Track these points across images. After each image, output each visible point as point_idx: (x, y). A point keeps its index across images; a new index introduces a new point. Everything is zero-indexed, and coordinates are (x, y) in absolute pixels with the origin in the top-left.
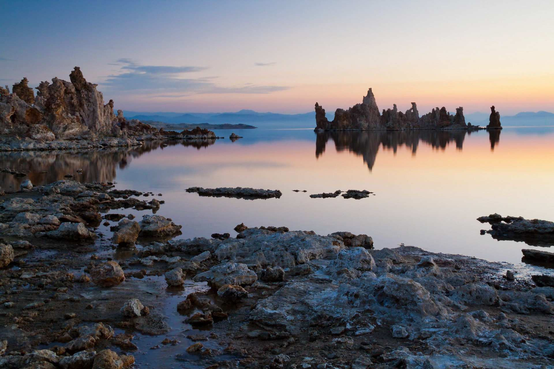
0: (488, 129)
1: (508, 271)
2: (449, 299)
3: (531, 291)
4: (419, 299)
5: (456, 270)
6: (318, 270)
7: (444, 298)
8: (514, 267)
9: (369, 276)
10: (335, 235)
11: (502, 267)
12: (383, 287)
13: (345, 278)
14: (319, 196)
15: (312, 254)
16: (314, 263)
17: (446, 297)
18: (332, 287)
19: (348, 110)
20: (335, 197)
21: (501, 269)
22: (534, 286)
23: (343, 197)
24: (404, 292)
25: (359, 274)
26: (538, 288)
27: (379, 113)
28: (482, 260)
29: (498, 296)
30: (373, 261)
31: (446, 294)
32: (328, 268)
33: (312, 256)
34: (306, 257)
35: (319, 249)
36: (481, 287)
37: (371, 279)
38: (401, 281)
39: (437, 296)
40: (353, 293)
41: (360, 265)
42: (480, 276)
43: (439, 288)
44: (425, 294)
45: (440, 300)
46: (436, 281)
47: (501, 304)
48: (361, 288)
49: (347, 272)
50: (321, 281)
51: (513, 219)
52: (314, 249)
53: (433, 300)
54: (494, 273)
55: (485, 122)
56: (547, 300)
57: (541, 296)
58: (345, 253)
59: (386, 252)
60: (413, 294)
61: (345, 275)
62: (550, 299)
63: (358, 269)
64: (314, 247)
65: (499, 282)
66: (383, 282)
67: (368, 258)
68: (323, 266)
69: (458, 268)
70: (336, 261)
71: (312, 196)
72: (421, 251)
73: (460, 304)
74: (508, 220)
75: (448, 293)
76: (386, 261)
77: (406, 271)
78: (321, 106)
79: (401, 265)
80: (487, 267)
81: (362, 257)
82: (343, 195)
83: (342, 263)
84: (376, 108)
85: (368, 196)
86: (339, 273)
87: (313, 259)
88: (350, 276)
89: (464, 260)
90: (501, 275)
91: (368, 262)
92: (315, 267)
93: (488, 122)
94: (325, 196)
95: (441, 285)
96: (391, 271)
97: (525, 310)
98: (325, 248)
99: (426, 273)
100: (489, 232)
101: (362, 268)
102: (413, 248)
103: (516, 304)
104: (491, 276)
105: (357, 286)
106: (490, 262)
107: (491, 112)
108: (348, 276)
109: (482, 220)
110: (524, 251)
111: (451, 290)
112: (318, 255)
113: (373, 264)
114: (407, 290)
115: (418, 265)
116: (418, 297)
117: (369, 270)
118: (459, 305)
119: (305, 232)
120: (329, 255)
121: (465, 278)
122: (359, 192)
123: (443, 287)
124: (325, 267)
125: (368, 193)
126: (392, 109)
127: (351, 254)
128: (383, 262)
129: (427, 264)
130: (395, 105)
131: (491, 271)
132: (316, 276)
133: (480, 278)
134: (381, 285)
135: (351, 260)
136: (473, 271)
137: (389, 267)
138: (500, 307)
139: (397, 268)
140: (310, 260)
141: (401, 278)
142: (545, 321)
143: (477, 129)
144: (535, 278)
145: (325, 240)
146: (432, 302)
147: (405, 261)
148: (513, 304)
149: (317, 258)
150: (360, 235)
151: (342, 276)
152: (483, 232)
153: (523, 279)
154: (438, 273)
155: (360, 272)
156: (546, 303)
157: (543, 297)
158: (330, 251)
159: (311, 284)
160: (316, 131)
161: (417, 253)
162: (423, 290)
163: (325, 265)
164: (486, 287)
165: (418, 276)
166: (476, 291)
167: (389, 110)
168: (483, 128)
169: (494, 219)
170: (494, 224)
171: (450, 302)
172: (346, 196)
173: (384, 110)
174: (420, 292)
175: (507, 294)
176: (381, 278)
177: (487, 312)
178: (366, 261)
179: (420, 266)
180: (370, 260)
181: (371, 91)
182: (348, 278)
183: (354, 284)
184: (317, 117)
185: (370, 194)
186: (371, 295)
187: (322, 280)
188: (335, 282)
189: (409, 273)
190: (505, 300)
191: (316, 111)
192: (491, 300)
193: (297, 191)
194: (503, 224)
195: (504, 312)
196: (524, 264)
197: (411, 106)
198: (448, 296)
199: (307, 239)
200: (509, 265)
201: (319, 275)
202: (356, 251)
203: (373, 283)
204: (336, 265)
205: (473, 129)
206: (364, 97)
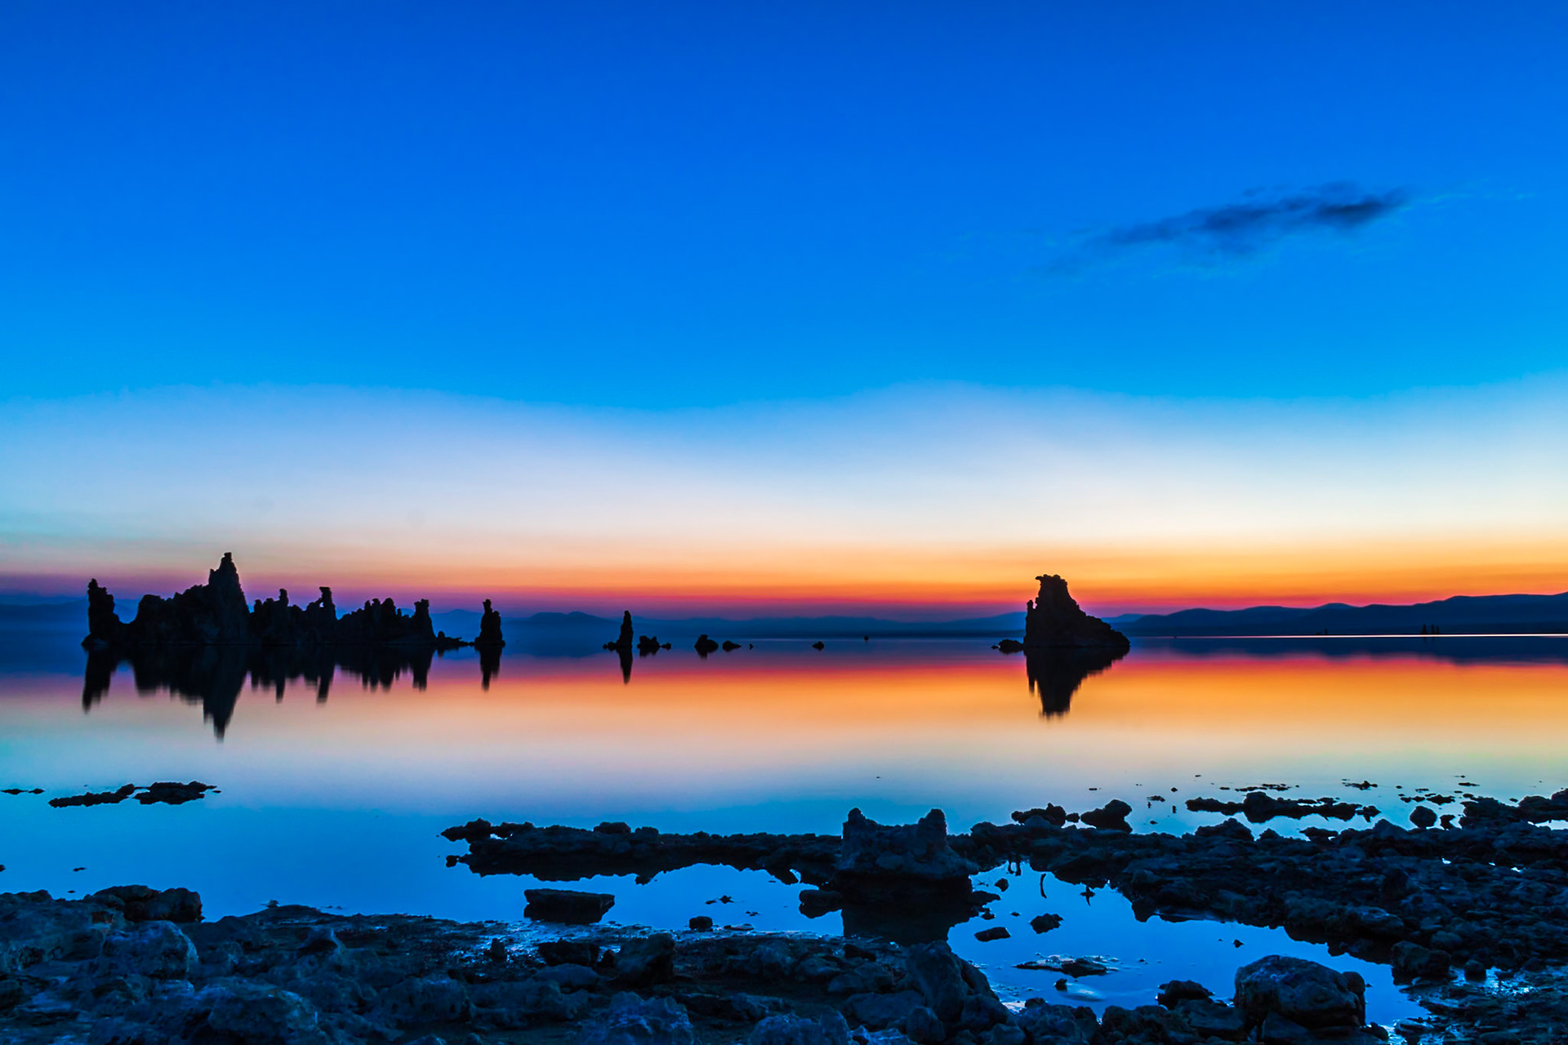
0: (478, 644)
1: (495, 940)
2: (363, 1020)
3: (535, 978)
4: (291, 1031)
5: (387, 951)
6: (43, 989)
7: (353, 1019)
8: (508, 929)
9: (175, 990)
10: (103, 896)
11: (484, 933)
12: (207, 1013)
13: (116, 1003)
14: (75, 801)
15: (33, 950)
16: (35, 972)
17: (356, 1016)
18: (75, 1030)
19: (172, 597)
20: (117, 802)
21: (481, 936)
22: (542, 966)
23: (138, 801)
24: (258, 1020)
25: (153, 986)
26: (548, 969)
27: (246, 608)
28: (445, 922)
29: (467, 997)
30: (192, 951)
31: (357, 1009)
32: (72, 983)
33: (31, 956)
34: (14, 961)
35: (52, 937)
36: (432, 983)
37: (179, 997)
38: (252, 993)
39: (336, 1017)
40: (129, 1038)
41: (158, 965)
42: (438, 957)
43: (343, 996)
44: (306, 1016)
45: (342, 1025)
46: (337, 981)
47: (473, 1015)
48: (153, 1023)
49: (121, 986)
50: (48, 1020)
51: (512, 828)
52: (38, 937)
53: (326, 1028)
54: (467, 946)
55: (471, 631)
56: (562, 992)
57: (551, 986)
58: (122, 938)
59: (229, 925)
60: (277, 1020)
61: (117, 995)
62: (567, 989)
63: (152, 976)
64: (39, 932)
65: (476, 966)
66: (209, 1000)
67: (179, 946)
68: (59, 978)
69: (392, 946)
70: (95, 961)
71: (55, 803)
72: (313, 912)
73: (388, 1026)
74: (503, 830)
75: (363, 1007)
76: (226, 947)
77: (273, 965)
78: (105, 589)
79: (263, 952)
80: (454, 936)
81: (166, 945)
82: (138, 797)
83: (111, 966)
84: (240, 596)
85: (202, 796)
86: (99, 992)
87: (32, 963)
88: (130, 996)
89: (407, 926)
90: (481, 950)
91: (180, 955)
92: (38, 984)
93: (478, 632)
94: (90, 800)
95: (349, 989)
96: (237, 970)
97: (520, 1020)
98: (71, 932)
99: (317, 965)
100: (463, 860)
101: (163, 971)
102: (297, 910)
103: (503, 1010)
104: (462, 955)
105: (142, 1020)
106: (462, 923)
107: (483, 612)
108: (123, 996)
109: (452, 834)
110: (528, 894)
111: (370, 999)
112: (48, 950)
113: (192, 959)
114: (263, 1015)
115: (301, 949)
116: (290, 1025)
117: (180, 974)
118: (385, 1030)
119: (21, 895)
120: (81, 947)
121: (402, 967)
122: (179, 786)
123: (354, 993)
124: (63, 979)
125: (203, 788)
126: (276, 599)
127: (138, 941)
128: (218, 950)
129: (322, 946)
130: (283, 593)
131: (462, 943)
132: (34, 1007)
133: (437, 963)
134: (203, 1009)
135: (134, 954)
136: (423, 947)
137: (232, 962)
138: (470, 1023)
139: (251, 961)
140: (25, 966)
141: (252, 987)
142: (556, 1037)
143: (456, 644)
144: (544, 949)
145: (69, 911)
146: (323, 1033)
147: (275, 941)
148: (497, 1010)
149: (46, 958)
150: (170, 891)
151: (109, 996)
152: (451, 861)
153: (523, 953)
154: (345, 963)
155: (157, 981)
156: (561, 1000)
157: (555, 986)
158: (83, 938)
159: (17, 1031)
160: (87, 644)
161: (305, 920)
162: (302, 1008)
163: (64, 974)
164: (444, 982)
165: (299, 975)
166: (423, 993)
167: (270, 601)
168: (469, 642)
169: (475, 831)
170: (475, 842)
171: (365, 1027)
172: (145, 799)
173: (258, 602)
174: (296, 1013)
175: (487, 991)
176: (206, 991)
177: (442, 1037)
178: (175, 954)
179: (304, 951)
180: (186, 949)
181: (230, 559)
182: (123, 1000)
183: (134, 1016)
184: (92, 612)
185: (207, 790)
186: (176, 1037)
187: (51, 1015)
188: (85, 1016)
189: (278, 971)
190: (480, 1005)
191: (90, 599)
192: (453, 1009)
193: (15, 792)
194: (494, 839)
195: (477, 1031)
196: (528, 921)
197: (320, 595)
198: (360, 1013)
199: (23, 914)
200: (500, 927)
201: (43, 1002)
202: (151, 933)
203: (182, 1008)
204: (94, 972)
205: (448, 644)
206: (212, 570)
